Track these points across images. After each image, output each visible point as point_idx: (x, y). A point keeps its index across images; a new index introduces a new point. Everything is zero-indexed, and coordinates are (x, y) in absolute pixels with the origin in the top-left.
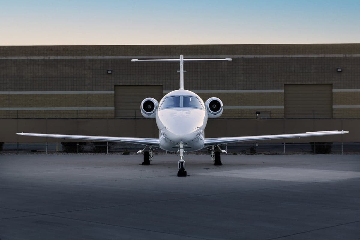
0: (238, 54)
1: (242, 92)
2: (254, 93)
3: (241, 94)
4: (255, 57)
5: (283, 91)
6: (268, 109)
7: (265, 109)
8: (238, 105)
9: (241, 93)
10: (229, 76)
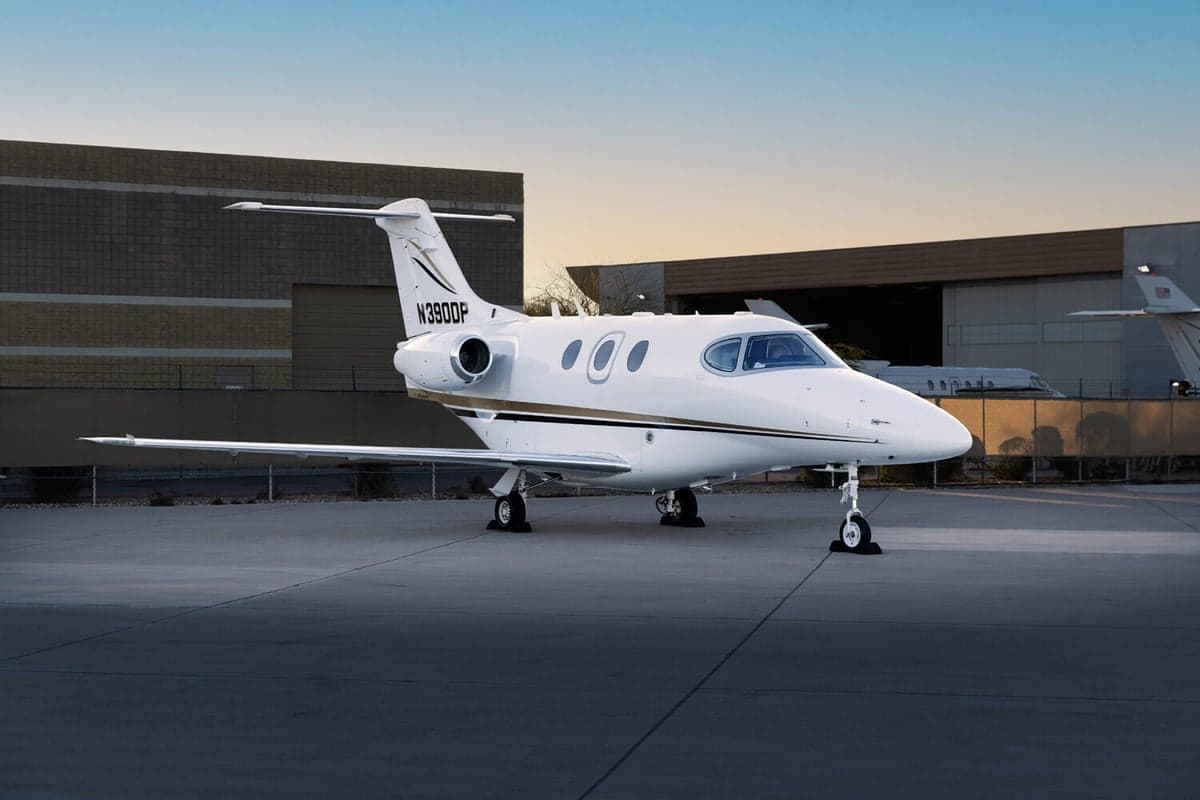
0: (161, 182)
1: (171, 304)
2: (208, 309)
3: (167, 310)
4: (211, 194)
5: (287, 304)
6: (247, 359)
7: (239, 358)
8: (160, 346)
9: (169, 307)
10: (131, 250)
